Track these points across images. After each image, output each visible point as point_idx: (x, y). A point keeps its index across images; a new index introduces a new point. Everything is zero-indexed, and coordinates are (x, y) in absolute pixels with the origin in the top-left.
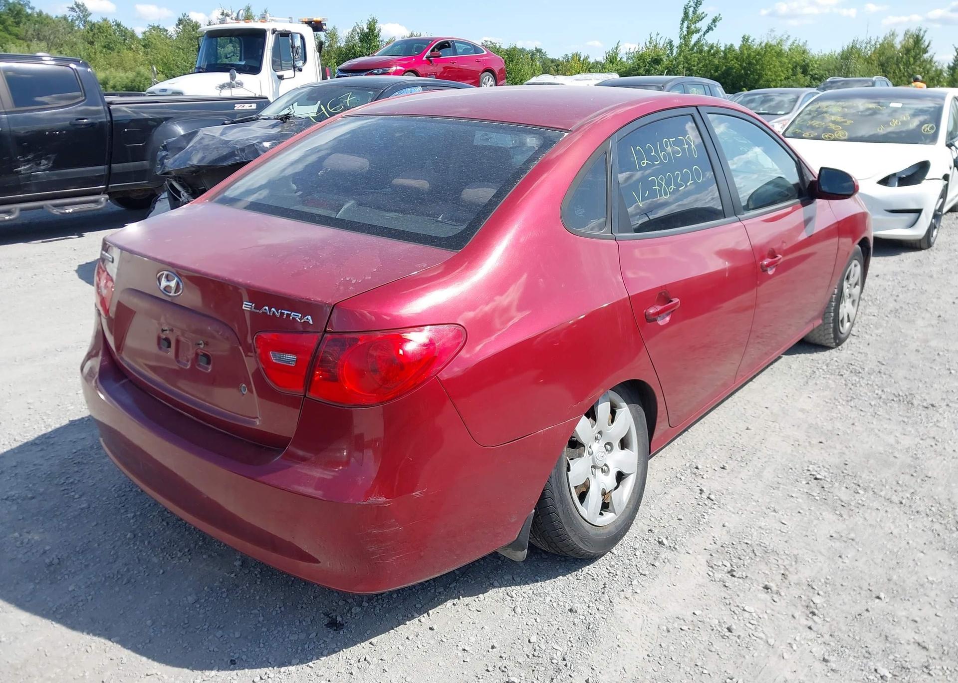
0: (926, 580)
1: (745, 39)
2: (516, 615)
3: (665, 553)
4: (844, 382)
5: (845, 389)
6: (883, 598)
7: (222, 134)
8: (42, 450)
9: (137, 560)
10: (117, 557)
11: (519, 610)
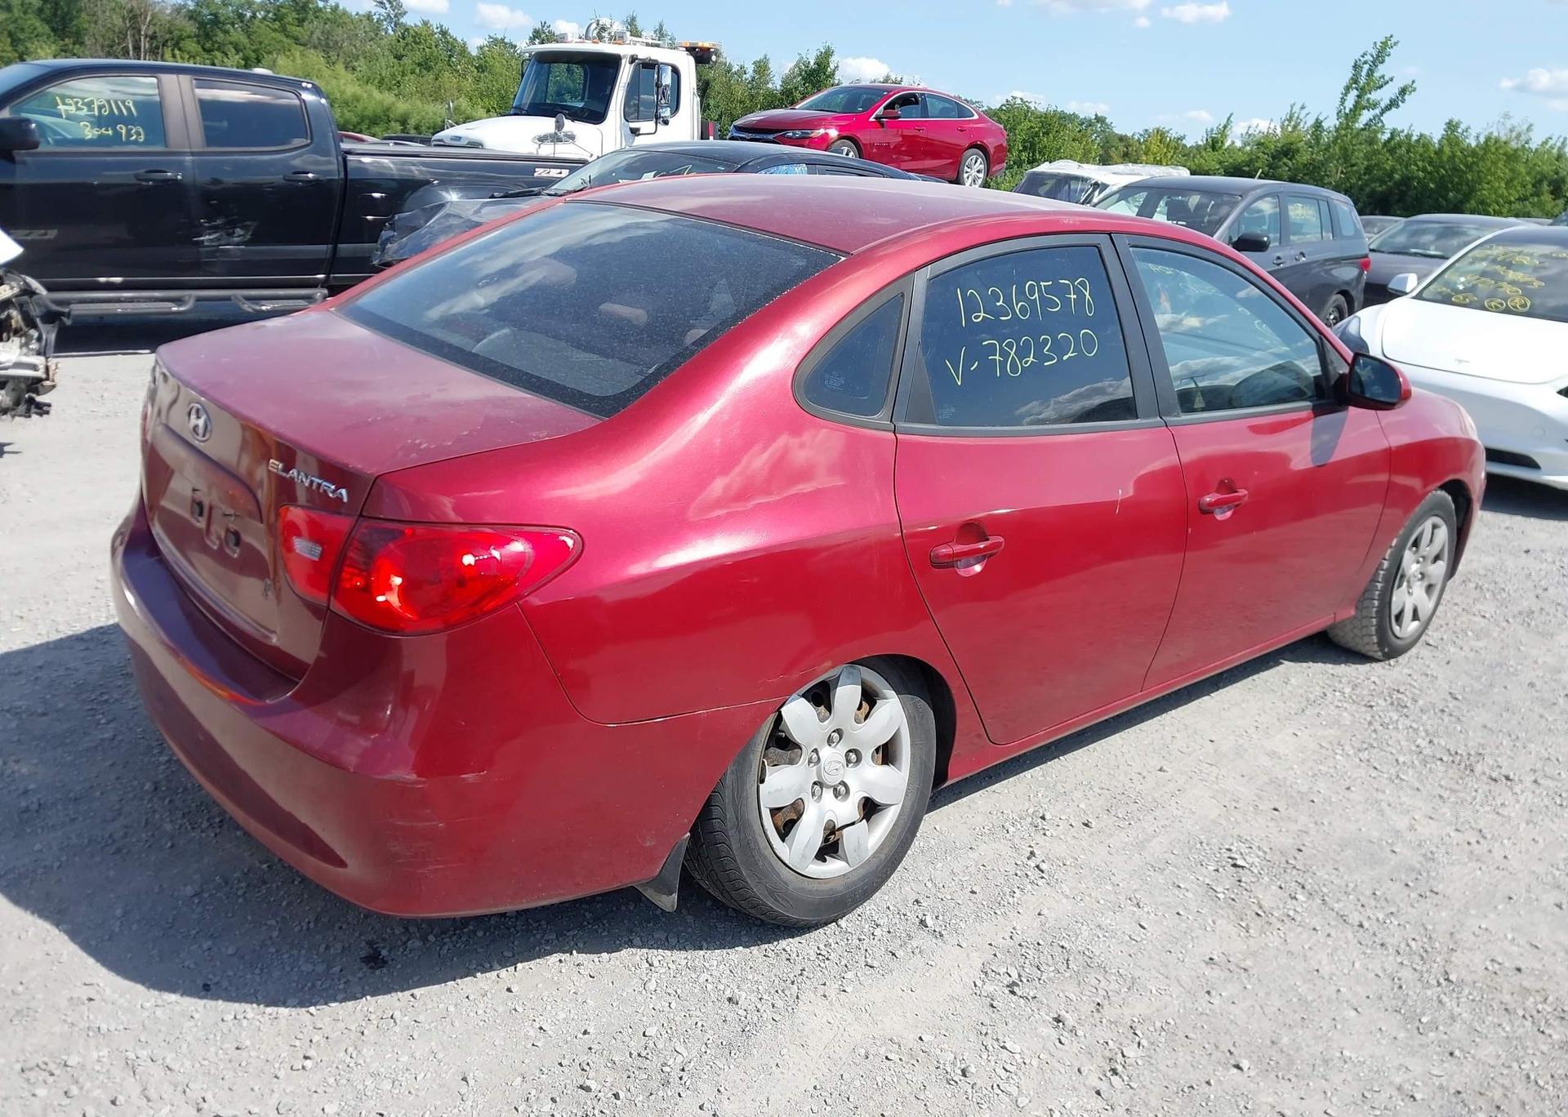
0: (1339, 1054)
1: (1451, 126)
2: (644, 992)
3: (922, 939)
4: (1369, 718)
5: (1366, 730)
6: (1245, 1069)
7: (477, 212)
8: (87, 649)
9: (143, 824)
10: (119, 814)
11: (652, 986)
